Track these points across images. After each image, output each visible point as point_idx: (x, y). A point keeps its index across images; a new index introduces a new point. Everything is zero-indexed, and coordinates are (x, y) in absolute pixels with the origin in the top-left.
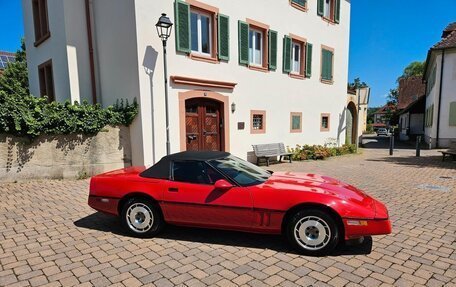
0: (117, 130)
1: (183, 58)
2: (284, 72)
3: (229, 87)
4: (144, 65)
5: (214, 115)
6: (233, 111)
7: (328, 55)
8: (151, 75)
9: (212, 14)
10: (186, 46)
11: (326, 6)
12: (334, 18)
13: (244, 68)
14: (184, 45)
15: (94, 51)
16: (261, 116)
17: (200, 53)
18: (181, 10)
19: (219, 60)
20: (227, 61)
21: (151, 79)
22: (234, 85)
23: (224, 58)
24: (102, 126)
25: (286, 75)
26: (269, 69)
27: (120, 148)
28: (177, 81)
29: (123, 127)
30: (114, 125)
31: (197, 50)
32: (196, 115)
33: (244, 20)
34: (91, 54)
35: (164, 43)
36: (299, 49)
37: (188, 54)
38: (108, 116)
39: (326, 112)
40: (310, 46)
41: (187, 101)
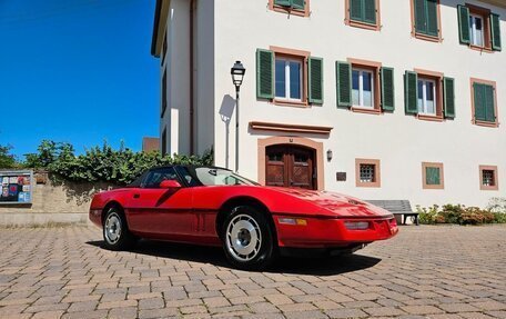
1: (265, 104)
2: (406, 113)
3: (324, 132)
4: (220, 113)
5: (305, 164)
6: (329, 159)
8: (228, 123)
9: (303, 58)
10: (270, 92)
12: (492, 45)
13: (345, 111)
14: (266, 91)
16: (373, 166)
17: (288, 98)
18: (264, 58)
19: (310, 104)
20: (321, 105)
22: (329, 129)
23: (316, 101)
25: (412, 117)
26: (383, 111)
28: (255, 127)
31: (284, 96)
32: (281, 163)
33: (343, 60)
35: (238, 89)
37: (271, 100)
39: (489, 163)
40: (450, 82)
41: (267, 148)
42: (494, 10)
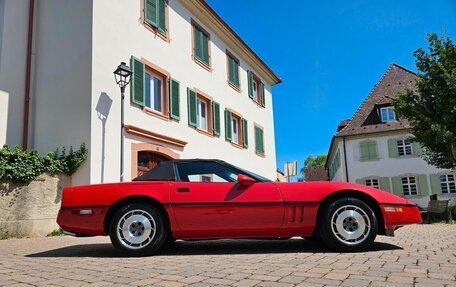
0: (56, 179)
1: (137, 110)
2: (226, 139)
3: (181, 144)
4: (97, 109)
7: (259, 132)
8: (104, 121)
9: (165, 77)
10: (142, 100)
11: (255, 93)
12: (261, 102)
13: (193, 130)
14: (139, 99)
15: (31, 101)
17: (152, 109)
19: (171, 118)
20: (178, 121)
21: (104, 125)
22: (185, 143)
23: (175, 117)
24: (37, 174)
25: (229, 143)
26: (214, 135)
27: (56, 202)
28: (129, 131)
29: (63, 177)
30: (52, 174)
31: (149, 106)
32: (147, 169)
33: (192, 88)
34: (27, 102)
35: (122, 90)
36: (237, 122)
37: (142, 108)
38: (47, 163)
40: (246, 122)
41: (139, 153)
42: (262, 81)
